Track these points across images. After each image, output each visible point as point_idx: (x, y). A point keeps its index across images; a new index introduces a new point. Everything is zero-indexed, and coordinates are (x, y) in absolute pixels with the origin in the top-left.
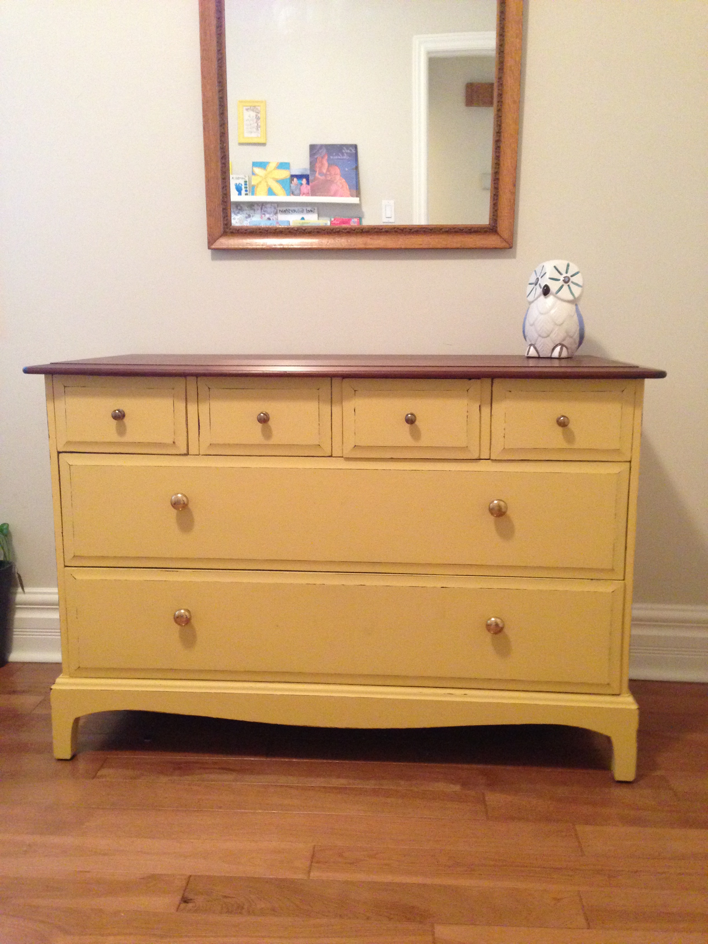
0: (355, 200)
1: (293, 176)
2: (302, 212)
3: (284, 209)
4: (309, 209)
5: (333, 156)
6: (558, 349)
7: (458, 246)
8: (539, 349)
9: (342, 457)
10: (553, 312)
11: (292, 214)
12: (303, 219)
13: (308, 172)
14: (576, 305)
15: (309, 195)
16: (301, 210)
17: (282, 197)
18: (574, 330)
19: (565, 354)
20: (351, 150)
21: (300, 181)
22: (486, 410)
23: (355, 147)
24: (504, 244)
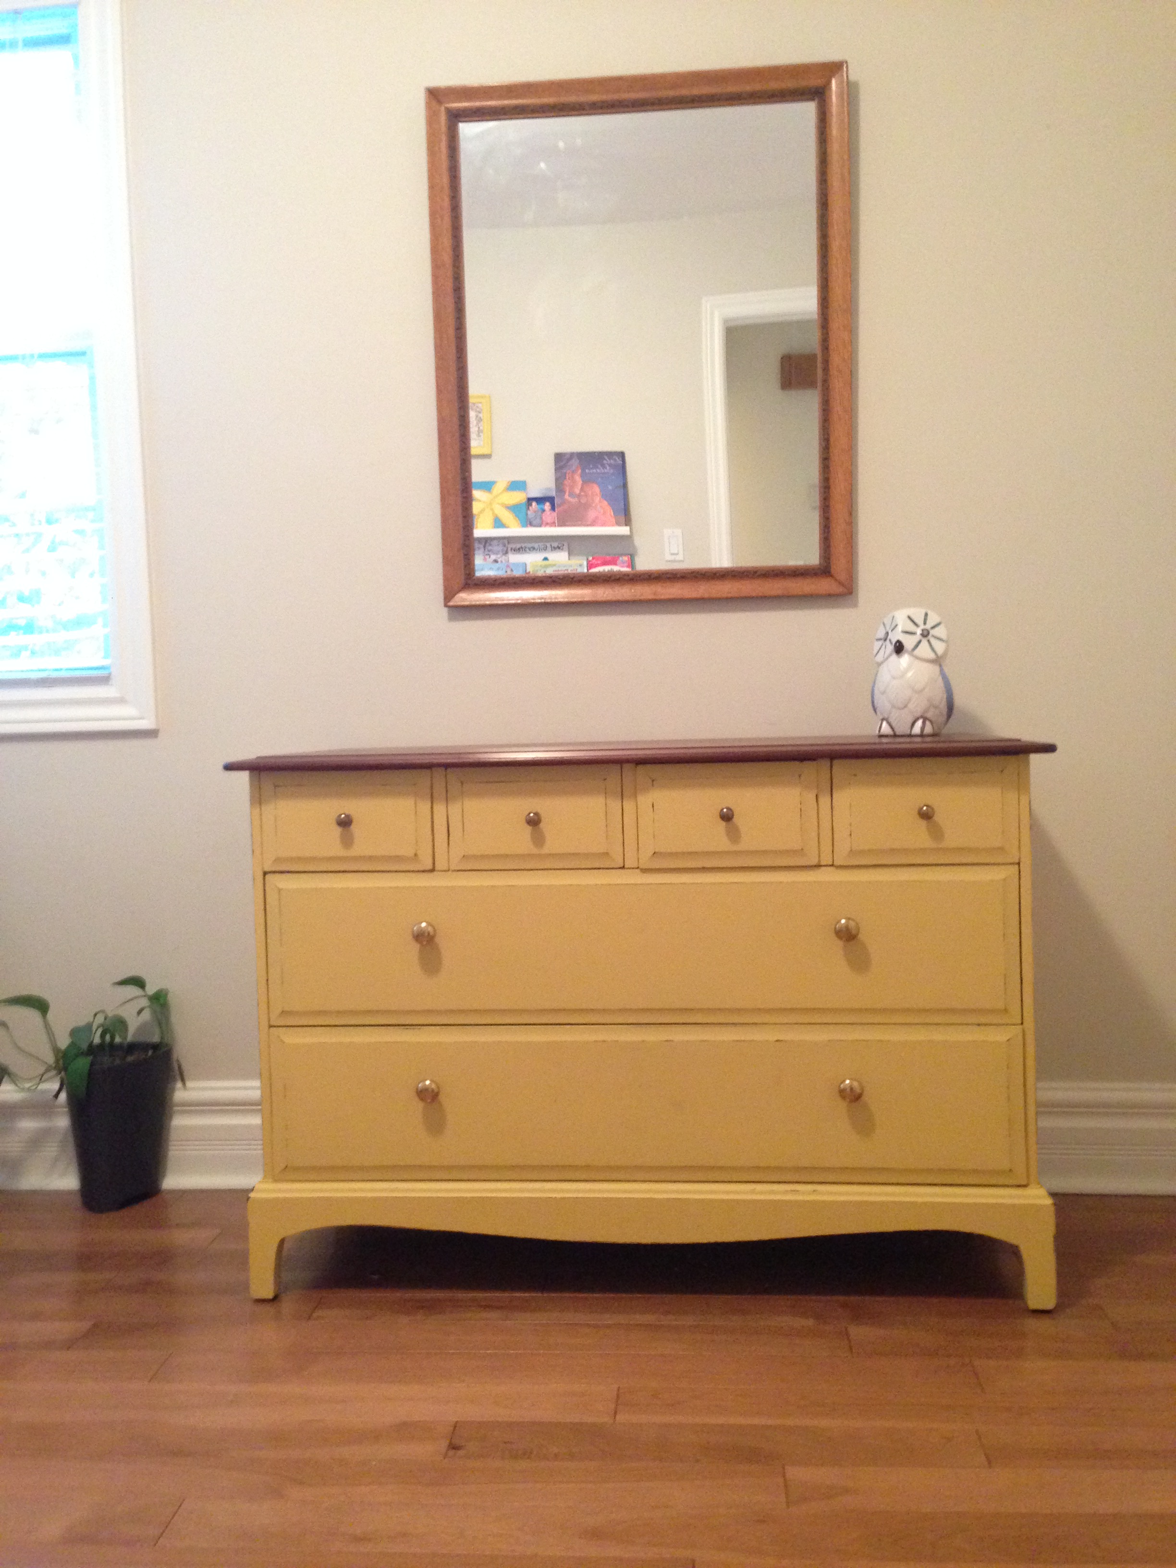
0: (624, 530)
1: (530, 500)
2: (545, 549)
3: (518, 546)
4: (555, 544)
5: (589, 469)
6: (919, 723)
7: (780, 592)
8: (894, 725)
9: (638, 868)
10: (909, 674)
11: (529, 553)
12: (546, 559)
13: (553, 493)
14: (940, 666)
15: (556, 526)
16: (543, 547)
17: (515, 530)
18: (939, 696)
19: (928, 729)
20: (615, 460)
21: (541, 506)
22: (825, 801)
23: (622, 455)
24: (841, 590)
